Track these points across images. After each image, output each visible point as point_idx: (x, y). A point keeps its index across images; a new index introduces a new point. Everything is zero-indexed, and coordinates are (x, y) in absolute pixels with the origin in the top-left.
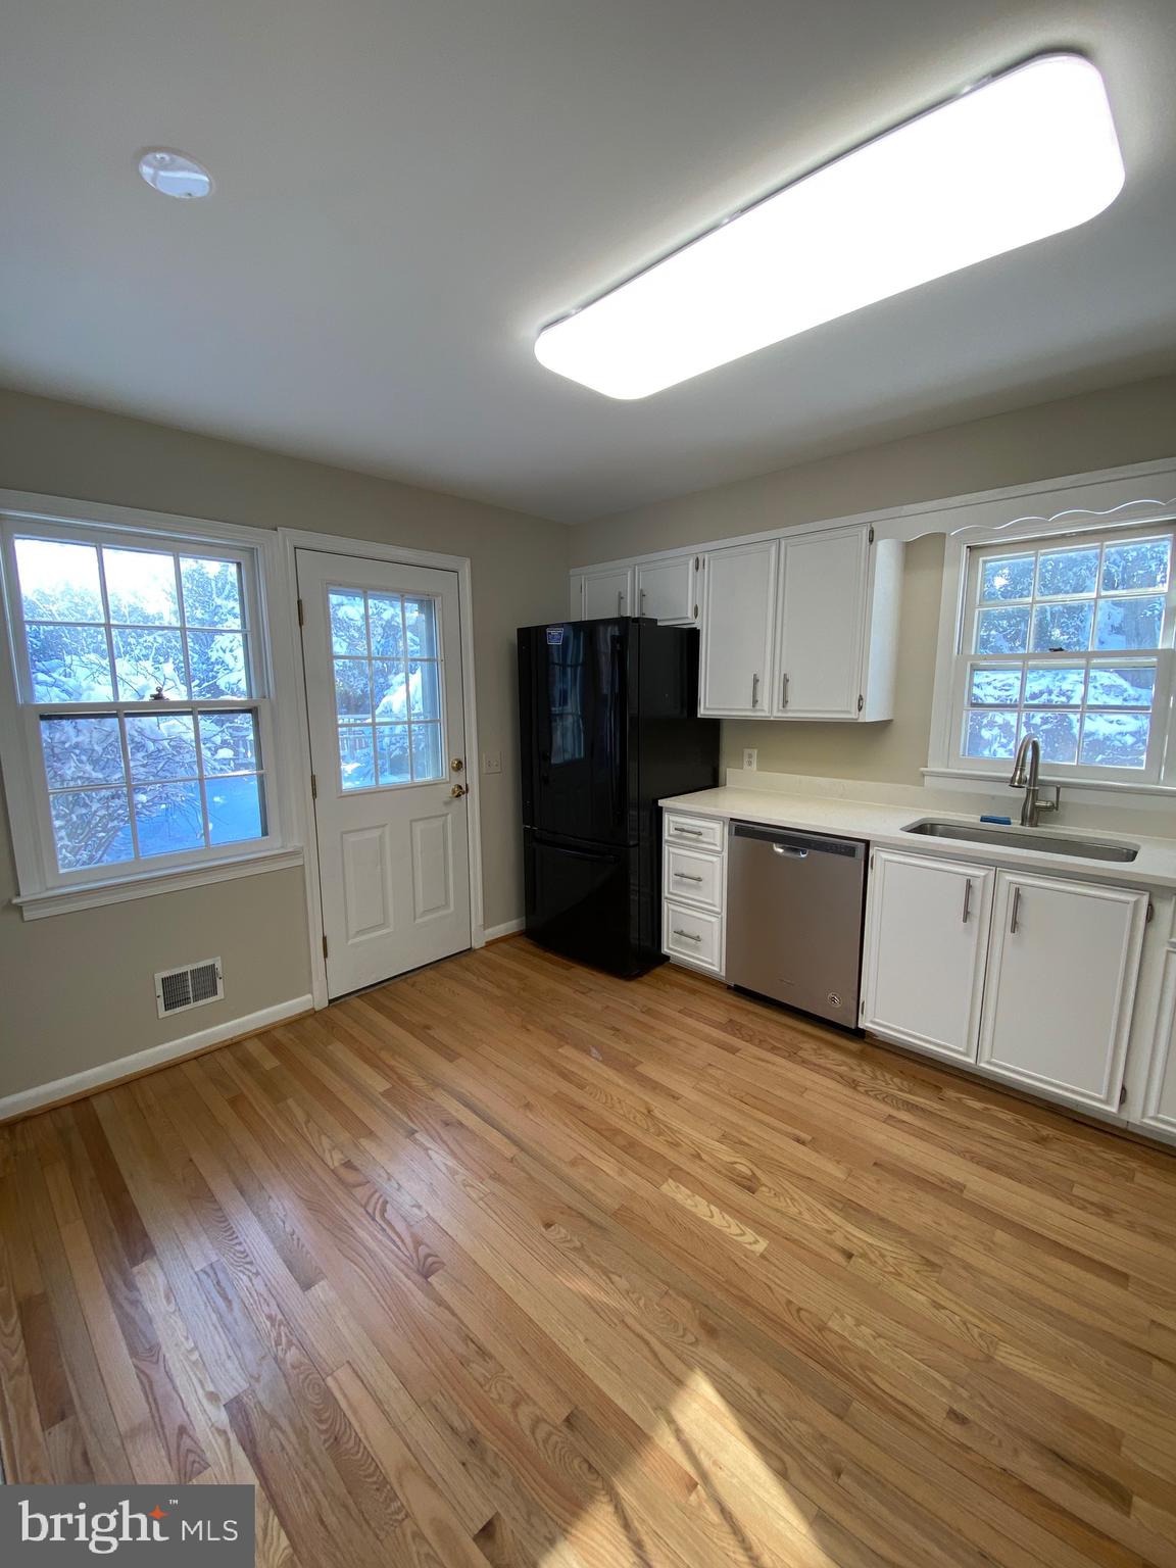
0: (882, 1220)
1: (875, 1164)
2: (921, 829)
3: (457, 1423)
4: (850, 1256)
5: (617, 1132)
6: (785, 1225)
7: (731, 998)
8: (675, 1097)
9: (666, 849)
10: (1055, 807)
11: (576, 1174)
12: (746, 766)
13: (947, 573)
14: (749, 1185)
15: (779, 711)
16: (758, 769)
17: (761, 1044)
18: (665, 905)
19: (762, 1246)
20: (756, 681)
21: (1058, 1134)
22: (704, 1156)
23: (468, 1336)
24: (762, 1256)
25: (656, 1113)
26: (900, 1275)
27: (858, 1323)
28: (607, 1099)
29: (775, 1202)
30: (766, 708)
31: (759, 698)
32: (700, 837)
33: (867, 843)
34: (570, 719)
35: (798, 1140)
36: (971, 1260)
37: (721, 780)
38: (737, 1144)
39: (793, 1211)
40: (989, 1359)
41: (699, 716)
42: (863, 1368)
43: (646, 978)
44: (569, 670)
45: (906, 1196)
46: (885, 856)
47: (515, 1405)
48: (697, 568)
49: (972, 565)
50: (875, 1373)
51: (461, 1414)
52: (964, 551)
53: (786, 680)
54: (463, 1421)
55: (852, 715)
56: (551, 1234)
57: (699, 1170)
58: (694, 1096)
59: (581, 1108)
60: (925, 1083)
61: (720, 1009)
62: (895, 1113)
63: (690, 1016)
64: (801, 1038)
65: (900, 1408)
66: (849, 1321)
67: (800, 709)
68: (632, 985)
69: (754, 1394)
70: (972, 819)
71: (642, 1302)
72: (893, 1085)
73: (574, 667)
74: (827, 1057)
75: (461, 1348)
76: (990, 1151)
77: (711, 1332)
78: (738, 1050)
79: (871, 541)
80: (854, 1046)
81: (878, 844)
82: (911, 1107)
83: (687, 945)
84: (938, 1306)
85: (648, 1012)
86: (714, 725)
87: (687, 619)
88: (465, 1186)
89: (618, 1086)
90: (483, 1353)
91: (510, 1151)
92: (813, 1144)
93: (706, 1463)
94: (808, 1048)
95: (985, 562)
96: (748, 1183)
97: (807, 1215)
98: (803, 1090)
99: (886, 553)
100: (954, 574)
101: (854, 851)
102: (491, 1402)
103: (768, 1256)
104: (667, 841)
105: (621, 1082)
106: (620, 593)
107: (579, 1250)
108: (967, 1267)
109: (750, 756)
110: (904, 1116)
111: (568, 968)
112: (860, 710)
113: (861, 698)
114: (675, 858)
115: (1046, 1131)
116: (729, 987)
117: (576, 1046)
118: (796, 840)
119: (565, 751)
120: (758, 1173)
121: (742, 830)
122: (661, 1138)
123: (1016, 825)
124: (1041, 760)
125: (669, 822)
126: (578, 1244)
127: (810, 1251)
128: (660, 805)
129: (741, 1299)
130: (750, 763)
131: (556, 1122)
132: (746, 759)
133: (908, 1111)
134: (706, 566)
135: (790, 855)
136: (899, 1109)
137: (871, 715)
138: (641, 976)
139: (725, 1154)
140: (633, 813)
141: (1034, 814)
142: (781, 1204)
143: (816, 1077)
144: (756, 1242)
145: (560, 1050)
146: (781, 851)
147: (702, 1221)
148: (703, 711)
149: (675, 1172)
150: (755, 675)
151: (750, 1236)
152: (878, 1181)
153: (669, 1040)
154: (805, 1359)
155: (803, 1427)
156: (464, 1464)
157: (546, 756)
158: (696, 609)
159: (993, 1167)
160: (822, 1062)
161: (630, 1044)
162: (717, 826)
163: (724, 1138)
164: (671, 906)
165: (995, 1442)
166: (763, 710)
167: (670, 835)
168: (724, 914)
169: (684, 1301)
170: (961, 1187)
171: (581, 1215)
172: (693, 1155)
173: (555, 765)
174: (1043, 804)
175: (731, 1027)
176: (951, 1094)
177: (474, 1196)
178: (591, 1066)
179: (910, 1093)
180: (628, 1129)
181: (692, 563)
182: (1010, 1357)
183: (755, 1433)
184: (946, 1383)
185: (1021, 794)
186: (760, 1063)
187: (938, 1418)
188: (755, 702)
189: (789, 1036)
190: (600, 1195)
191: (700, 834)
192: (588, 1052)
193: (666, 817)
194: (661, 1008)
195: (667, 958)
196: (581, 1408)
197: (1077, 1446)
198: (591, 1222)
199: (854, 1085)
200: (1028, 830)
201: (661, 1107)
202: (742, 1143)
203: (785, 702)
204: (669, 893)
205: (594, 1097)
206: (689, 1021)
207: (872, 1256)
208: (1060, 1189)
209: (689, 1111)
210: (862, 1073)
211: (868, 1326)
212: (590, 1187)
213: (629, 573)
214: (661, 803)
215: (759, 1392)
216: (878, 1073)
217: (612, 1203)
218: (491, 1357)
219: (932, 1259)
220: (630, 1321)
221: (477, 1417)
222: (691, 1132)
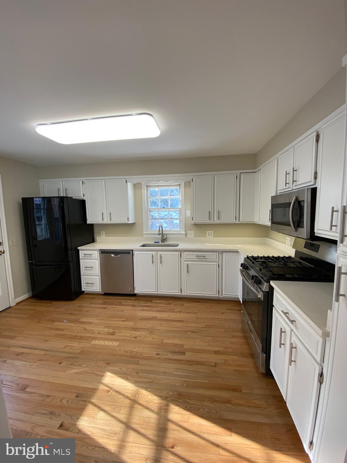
0: (142, 329)
1: (140, 319)
2: (143, 246)
3: (45, 412)
4: (136, 337)
5: (76, 336)
6: (122, 338)
7: (103, 297)
8: (91, 323)
9: (81, 261)
10: (166, 238)
11: (67, 350)
12: (102, 236)
13: (143, 191)
14: (113, 334)
15: (109, 221)
16: (105, 236)
17: (112, 304)
18: (82, 277)
19: (118, 343)
20: (103, 214)
21: (172, 302)
22: (101, 332)
23: (43, 395)
24: (118, 345)
25: (87, 328)
26: (146, 336)
27: (139, 348)
28: (71, 330)
29: (120, 335)
30: (106, 220)
31: (104, 218)
32: (92, 256)
33: (132, 250)
34: (43, 226)
35: (123, 321)
36: (158, 328)
37: (95, 240)
38: (109, 327)
39: (124, 334)
40: (162, 343)
41: (87, 223)
42: (140, 355)
43: (78, 299)
44: (42, 210)
45: (146, 322)
46: (137, 253)
47: (61, 401)
48: (83, 184)
49: (147, 190)
50: (142, 354)
51: (46, 410)
52: (145, 186)
53: (110, 214)
54: (47, 411)
55: (127, 222)
56: (62, 365)
57: (101, 336)
58: (96, 321)
59: (64, 335)
60: (149, 301)
61: (101, 300)
62: (143, 308)
63: (93, 304)
64: (122, 300)
65: (148, 358)
66: (137, 348)
67: (114, 221)
68: (74, 302)
69: (119, 369)
70: (153, 243)
71: (91, 367)
72: (143, 303)
73: (44, 209)
74: (128, 302)
75: (41, 399)
76: (161, 309)
77: (108, 364)
78: (107, 308)
79: (126, 183)
80: (134, 298)
81: (135, 250)
82: (146, 306)
83: (90, 286)
84: (153, 338)
85: (80, 307)
86: (92, 226)
87: (82, 197)
88: (30, 366)
89: (75, 326)
90: (48, 396)
91: (43, 352)
92: (127, 320)
93: (111, 386)
94: (124, 302)
95: (150, 189)
96: (112, 334)
97: (127, 334)
98: (123, 311)
99: (130, 186)
100: (144, 191)
101: (130, 253)
102: (54, 404)
103: (119, 345)
104: (82, 259)
105: (75, 325)
106: (58, 188)
107: (72, 364)
108: (158, 330)
109: (103, 233)
110: (145, 308)
111: (51, 303)
112: (128, 220)
113: (128, 218)
114: (83, 263)
115: (170, 302)
116: (102, 295)
117: (59, 322)
118: (117, 252)
119: (42, 236)
120: (115, 331)
121: (103, 252)
122: (89, 333)
123: (160, 243)
124: (163, 229)
125: (81, 254)
126: (70, 363)
127: (127, 340)
128: (78, 249)
129: (114, 355)
130: (103, 235)
131: (56, 341)
132: (102, 234)
133: (146, 307)
134: (85, 183)
135: (116, 256)
136: (144, 307)
137: (131, 221)
138: (76, 299)
139: (107, 330)
140: (70, 252)
141: (163, 240)
142: (121, 334)
143: (126, 307)
144: (116, 343)
145: (54, 324)
146: (113, 256)
147: (103, 345)
148: (88, 222)
149: (94, 338)
150: (102, 212)
151: (114, 343)
152: (141, 322)
153: (88, 311)
154: (129, 359)
155: (130, 370)
156: (50, 418)
157: (35, 238)
158: (84, 194)
159: (162, 311)
160: (127, 304)
161: (76, 316)
162: (96, 252)
163: (106, 327)
164: (84, 277)
165: (164, 355)
166: (105, 221)
167: (82, 257)
168: (100, 275)
169: (101, 362)
170: (156, 317)
171: (69, 357)
172: (98, 333)
173: (39, 241)
174: (164, 238)
175: (104, 303)
176: (154, 301)
177: (34, 367)
178: (65, 325)
179: (146, 304)
180: (79, 334)
181: (81, 182)
182: (166, 341)
183: (121, 376)
184: (155, 350)
185: (160, 236)
186: (112, 309)
187: (154, 356)
188: (103, 219)
189: (119, 301)
190: (74, 351)
191: (91, 255)
192: (63, 322)
193: (80, 252)
194: (84, 305)
195: (84, 292)
196: (79, 392)
197: (177, 349)
198: (73, 358)
199: (134, 306)
200: (162, 243)
201: (87, 327)
202: (110, 326)
203: (111, 219)
204: (83, 273)
205: (68, 331)
206: (93, 305)
207: (141, 336)
208: (173, 311)
209: (96, 325)
210: (136, 303)
211: (141, 347)
212: (71, 351)
213: (61, 183)
214: (78, 248)
215: (120, 369)
216: (139, 302)
217: (78, 351)
218: (51, 396)
219: (151, 331)
220: (88, 371)
221: (51, 408)
222: (96, 329)
